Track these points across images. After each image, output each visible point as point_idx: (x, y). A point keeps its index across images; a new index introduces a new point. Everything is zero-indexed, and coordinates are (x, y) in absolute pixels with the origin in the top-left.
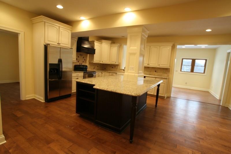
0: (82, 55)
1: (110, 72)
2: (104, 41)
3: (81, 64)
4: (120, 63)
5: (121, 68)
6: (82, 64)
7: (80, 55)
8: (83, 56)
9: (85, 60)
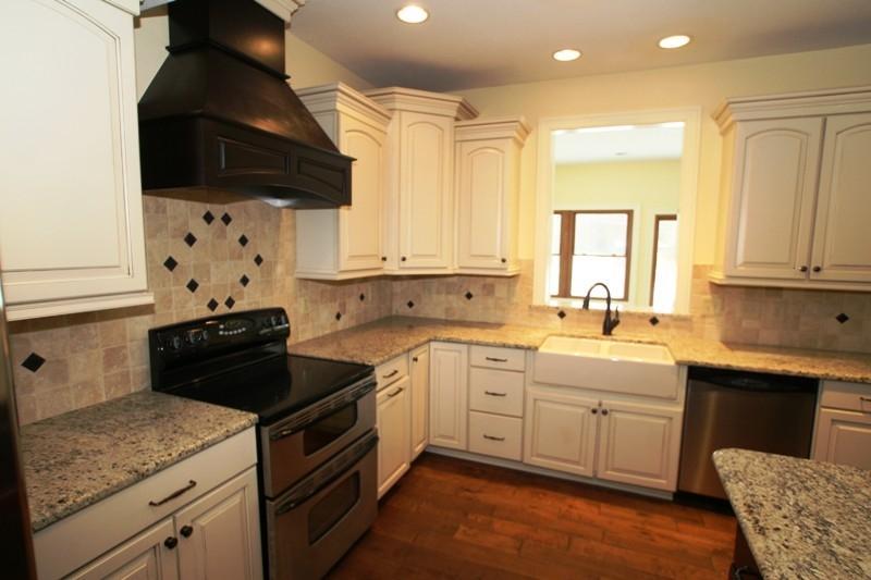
0: (227, 219)
1: (470, 343)
2: (405, 98)
3: (222, 309)
4: (531, 264)
5: (536, 302)
6: (230, 303)
7: (209, 218)
8: (233, 232)
9: (259, 260)
